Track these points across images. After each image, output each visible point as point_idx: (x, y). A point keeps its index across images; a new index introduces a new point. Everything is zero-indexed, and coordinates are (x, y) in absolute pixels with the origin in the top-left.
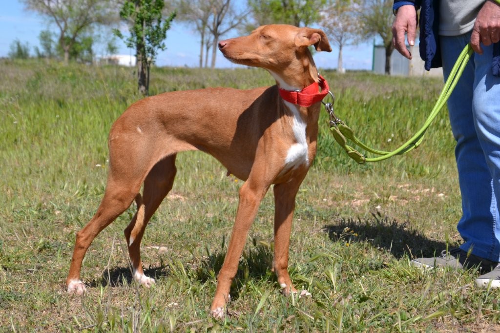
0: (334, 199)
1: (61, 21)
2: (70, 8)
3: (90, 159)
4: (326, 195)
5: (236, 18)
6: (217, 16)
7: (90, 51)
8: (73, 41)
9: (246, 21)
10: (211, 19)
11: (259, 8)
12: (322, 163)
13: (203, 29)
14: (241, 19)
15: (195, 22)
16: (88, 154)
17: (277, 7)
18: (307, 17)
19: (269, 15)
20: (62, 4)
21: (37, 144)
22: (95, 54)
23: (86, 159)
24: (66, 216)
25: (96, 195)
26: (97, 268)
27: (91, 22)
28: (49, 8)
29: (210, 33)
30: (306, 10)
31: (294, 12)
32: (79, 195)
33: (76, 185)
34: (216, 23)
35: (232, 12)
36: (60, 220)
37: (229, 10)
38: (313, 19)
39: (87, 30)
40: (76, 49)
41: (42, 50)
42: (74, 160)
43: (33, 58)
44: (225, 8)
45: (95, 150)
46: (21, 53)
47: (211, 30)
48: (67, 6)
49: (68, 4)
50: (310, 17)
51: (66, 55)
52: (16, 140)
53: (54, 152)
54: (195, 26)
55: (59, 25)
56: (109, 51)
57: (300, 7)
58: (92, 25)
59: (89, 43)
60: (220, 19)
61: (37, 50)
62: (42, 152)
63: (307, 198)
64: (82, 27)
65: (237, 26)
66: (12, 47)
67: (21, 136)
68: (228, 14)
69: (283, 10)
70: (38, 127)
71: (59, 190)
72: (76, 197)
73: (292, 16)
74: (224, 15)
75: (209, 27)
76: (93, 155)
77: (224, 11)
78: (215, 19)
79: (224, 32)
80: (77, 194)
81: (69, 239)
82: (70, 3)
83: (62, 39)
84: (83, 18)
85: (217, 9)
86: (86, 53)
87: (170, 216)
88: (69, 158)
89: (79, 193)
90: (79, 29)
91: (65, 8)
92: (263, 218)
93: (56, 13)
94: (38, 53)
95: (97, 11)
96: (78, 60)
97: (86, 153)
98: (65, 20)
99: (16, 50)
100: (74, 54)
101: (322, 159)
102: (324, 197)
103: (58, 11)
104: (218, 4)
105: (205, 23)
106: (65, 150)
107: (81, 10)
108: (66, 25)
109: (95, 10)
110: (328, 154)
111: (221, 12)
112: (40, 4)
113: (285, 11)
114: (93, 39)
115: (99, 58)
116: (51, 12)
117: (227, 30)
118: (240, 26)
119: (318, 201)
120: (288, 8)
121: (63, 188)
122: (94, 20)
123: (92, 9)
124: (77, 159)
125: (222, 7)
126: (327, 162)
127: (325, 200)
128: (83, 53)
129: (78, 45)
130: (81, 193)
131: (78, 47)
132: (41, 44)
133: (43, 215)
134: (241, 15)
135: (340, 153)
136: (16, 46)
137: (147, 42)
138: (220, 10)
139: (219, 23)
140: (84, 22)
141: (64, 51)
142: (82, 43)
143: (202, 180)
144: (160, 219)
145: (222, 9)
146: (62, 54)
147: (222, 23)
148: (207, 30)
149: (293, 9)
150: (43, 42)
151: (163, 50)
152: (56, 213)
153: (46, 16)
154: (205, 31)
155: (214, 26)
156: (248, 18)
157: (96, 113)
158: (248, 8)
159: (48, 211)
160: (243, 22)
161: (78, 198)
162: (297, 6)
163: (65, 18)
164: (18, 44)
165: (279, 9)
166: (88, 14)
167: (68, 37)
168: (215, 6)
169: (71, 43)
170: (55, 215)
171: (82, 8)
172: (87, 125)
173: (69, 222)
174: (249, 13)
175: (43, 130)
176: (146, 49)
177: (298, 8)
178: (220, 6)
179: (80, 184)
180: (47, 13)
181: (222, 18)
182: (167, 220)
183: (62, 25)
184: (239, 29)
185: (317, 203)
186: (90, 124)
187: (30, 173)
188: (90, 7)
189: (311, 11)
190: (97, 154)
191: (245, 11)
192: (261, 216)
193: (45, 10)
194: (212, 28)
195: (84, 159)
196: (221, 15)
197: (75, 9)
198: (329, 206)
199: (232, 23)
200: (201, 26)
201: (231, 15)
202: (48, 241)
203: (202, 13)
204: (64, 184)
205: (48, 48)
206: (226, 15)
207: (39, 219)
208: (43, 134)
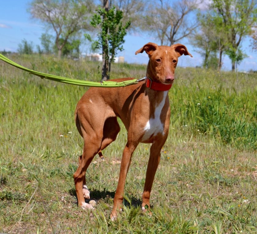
0: (240, 170)
1: (57, 27)
2: (64, 18)
3: (57, 131)
4: (233, 167)
5: (187, 29)
6: (173, 27)
7: (78, 50)
8: (65, 42)
9: (196, 32)
10: (169, 29)
11: (206, 23)
12: (234, 142)
13: (163, 36)
14: (192, 30)
15: (157, 32)
16: (56, 126)
17: (219, 22)
18: (242, 31)
19: (212, 28)
20: (59, 14)
21: (19, 118)
22: (81, 53)
23: (54, 130)
24: (29, 173)
25: (57, 158)
26: (43, 214)
27: (80, 29)
28: (49, 17)
29: (168, 40)
30: (240, 26)
31: (232, 27)
32: (43, 157)
33: (42, 150)
34: (172, 33)
35: (185, 25)
36: (24, 176)
37: (183, 23)
38: (246, 32)
39: (77, 34)
40: (68, 49)
41: (42, 48)
42: (45, 131)
43: (35, 54)
44: (180, 22)
45: (61, 124)
46: (27, 50)
47: (168, 38)
48: (62, 16)
49: (63, 14)
50: (244, 31)
51: (60, 52)
52: (3, 114)
53: (31, 124)
54: (157, 34)
55: (55, 30)
56: (92, 51)
57: (237, 23)
58: (80, 31)
59: (77, 44)
60: (175, 30)
61: (39, 47)
62: (21, 124)
63: (218, 168)
64: (72, 32)
65: (188, 36)
66: (20, 46)
67: (8, 111)
68: (182, 27)
69: (223, 25)
70: (21, 105)
71: (28, 153)
72: (40, 159)
73: (230, 30)
74: (179, 27)
75: (167, 36)
76: (60, 128)
77: (178, 24)
78: (171, 30)
79: (178, 40)
80: (42, 157)
81: (27, 191)
82: (65, 14)
83: (58, 40)
84: (73, 25)
85: (174, 23)
86: (74, 51)
87: (109, 177)
88: (41, 130)
89: (43, 156)
90: (70, 33)
91: (61, 18)
92: (181, 182)
93: (54, 21)
94: (39, 50)
95: (84, 21)
96: (69, 56)
97: (55, 126)
98: (60, 26)
99: (23, 48)
100: (66, 52)
101: (235, 139)
102: (231, 168)
103: (55, 19)
104: (174, 18)
105: (164, 33)
106: (40, 123)
107: (72, 19)
108: (61, 30)
109: (83, 20)
110: (240, 135)
111: (177, 25)
112: (43, 15)
113: (225, 26)
114: (81, 41)
115: (84, 55)
116: (50, 21)
117: (181, 38)
118: (190, 35)
119: (227, 171)
120: (227, 23)
121: (32, 152)
122: (81, 27)
123: (81, 19)
124: (48, 130)
125: (177, 21)
126: (238, 142)
127: (232, 170)
128: (72, 51)
129: (69, 45)
130: (45, 156)
131: (69, 47)
132: (42, 43)
133: (12, 171)
134: (192, 27)
135: (249, 134)
136: (23, 44)
137: (110, 44)
138: (176, 23)
139: (174, 33)
140: (74, 29)
141: (59, 49)
142: (72, 44)
143: (140, 150)
144: (101, 179)
145: (177, 23)
146: (56, 52)
147: (177, 33)
148: (166, 37)
149: (231, 25)
150: (44, 42)
151: (121, 51)
152: (23, 170)
153: (46, 23)
154: (164, 38)
155: (171, 35)
156: (197, 29)
157: (65, 96)
158: (197, 22)
159: (18, 169)
160: (194, 32)
161: (43, 160)
162: (234, 22)
163: (61, 25)
164: (26, 43)
165: (221, 24)
166: (77, 23)
167: (62, 39)
168: (172, 20)
169: (63, 43)
170: (22, 172)
171: (73, 18)
172: (58, 105)
173: (31, 178)
174: (197, 27)
175: (24, 107)
176: (109, 50)
177: (235, 24)
178: (176, 20)
179: (45, 149)
180: (47, 21)
181: (177, 30)
182: (106, 180)
183: (58, 30)
184: (190, 37)
185: (226, 172)
186: (60, 104)
187: (9, 139)
188: (79, 17)
189: (245, 27)
190: (63, 128)
191: (195, 25)
192: (179, 180)
193: (46, 19)
194: (169, 37)
195: (53, 130)
196: (176, 27)
197: (68, 18)
198: (235, 175)
199: (185, 33)
200: (161, 34)
201: (184, 27)
202: (10, 191)
203: (162, 25)
204: (33, 149)
205: (47, 47)
206: (180, 27)
207: (9, 174)
208: (25, 111)
